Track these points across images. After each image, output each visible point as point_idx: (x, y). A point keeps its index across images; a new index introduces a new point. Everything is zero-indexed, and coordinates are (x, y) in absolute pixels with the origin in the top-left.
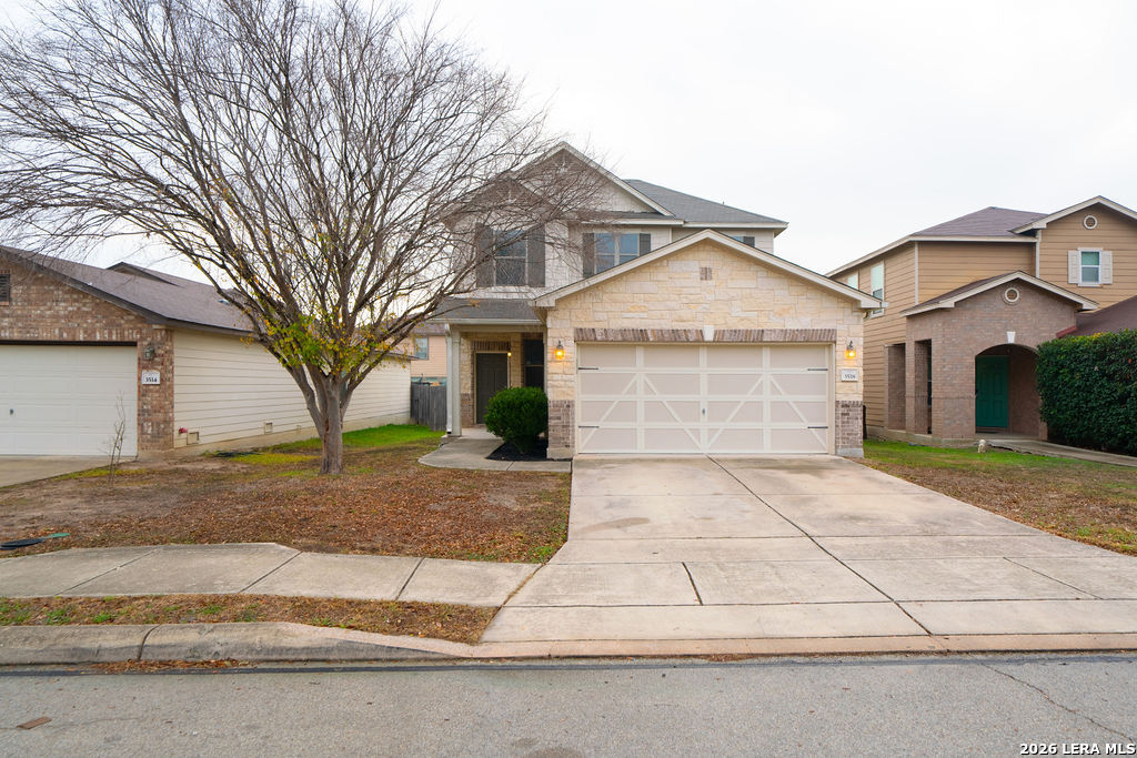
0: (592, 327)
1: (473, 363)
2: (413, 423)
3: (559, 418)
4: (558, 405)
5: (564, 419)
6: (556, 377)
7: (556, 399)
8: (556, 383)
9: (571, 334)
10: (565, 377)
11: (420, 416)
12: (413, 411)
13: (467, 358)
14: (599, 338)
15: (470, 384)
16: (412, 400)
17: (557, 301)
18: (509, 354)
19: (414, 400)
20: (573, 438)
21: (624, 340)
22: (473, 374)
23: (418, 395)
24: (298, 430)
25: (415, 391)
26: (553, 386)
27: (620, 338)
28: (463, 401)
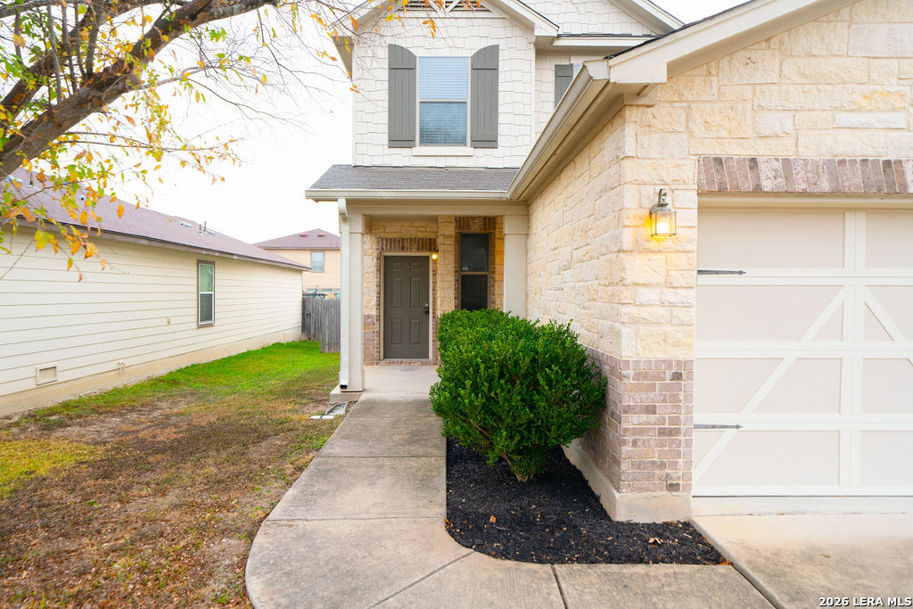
0: (749, 152)
1: (379, 270)
2: (304, 338)
3: (651, 410)
4: (648, 375)
5: (665, 411)
6: (644, 295)
7: (644, 355)
8: (644, 312)
9: (690, 172)
10: (670, 296)
11: (312, 331)
12: (305, 327)
13: (371, 263)
14: (767, 185)
15: (374, 302)
16: (303, 314)
17: (675, 68)
18: (434, 256)
19: (305, 315)
20: (689, 464)
21: (835, 193)
22: (379, 286)
23: (310, 309)
24: (120, 370)
25: (307, 304)
26: (634, 321)
27: (825, 186)
28: (365, 325)
